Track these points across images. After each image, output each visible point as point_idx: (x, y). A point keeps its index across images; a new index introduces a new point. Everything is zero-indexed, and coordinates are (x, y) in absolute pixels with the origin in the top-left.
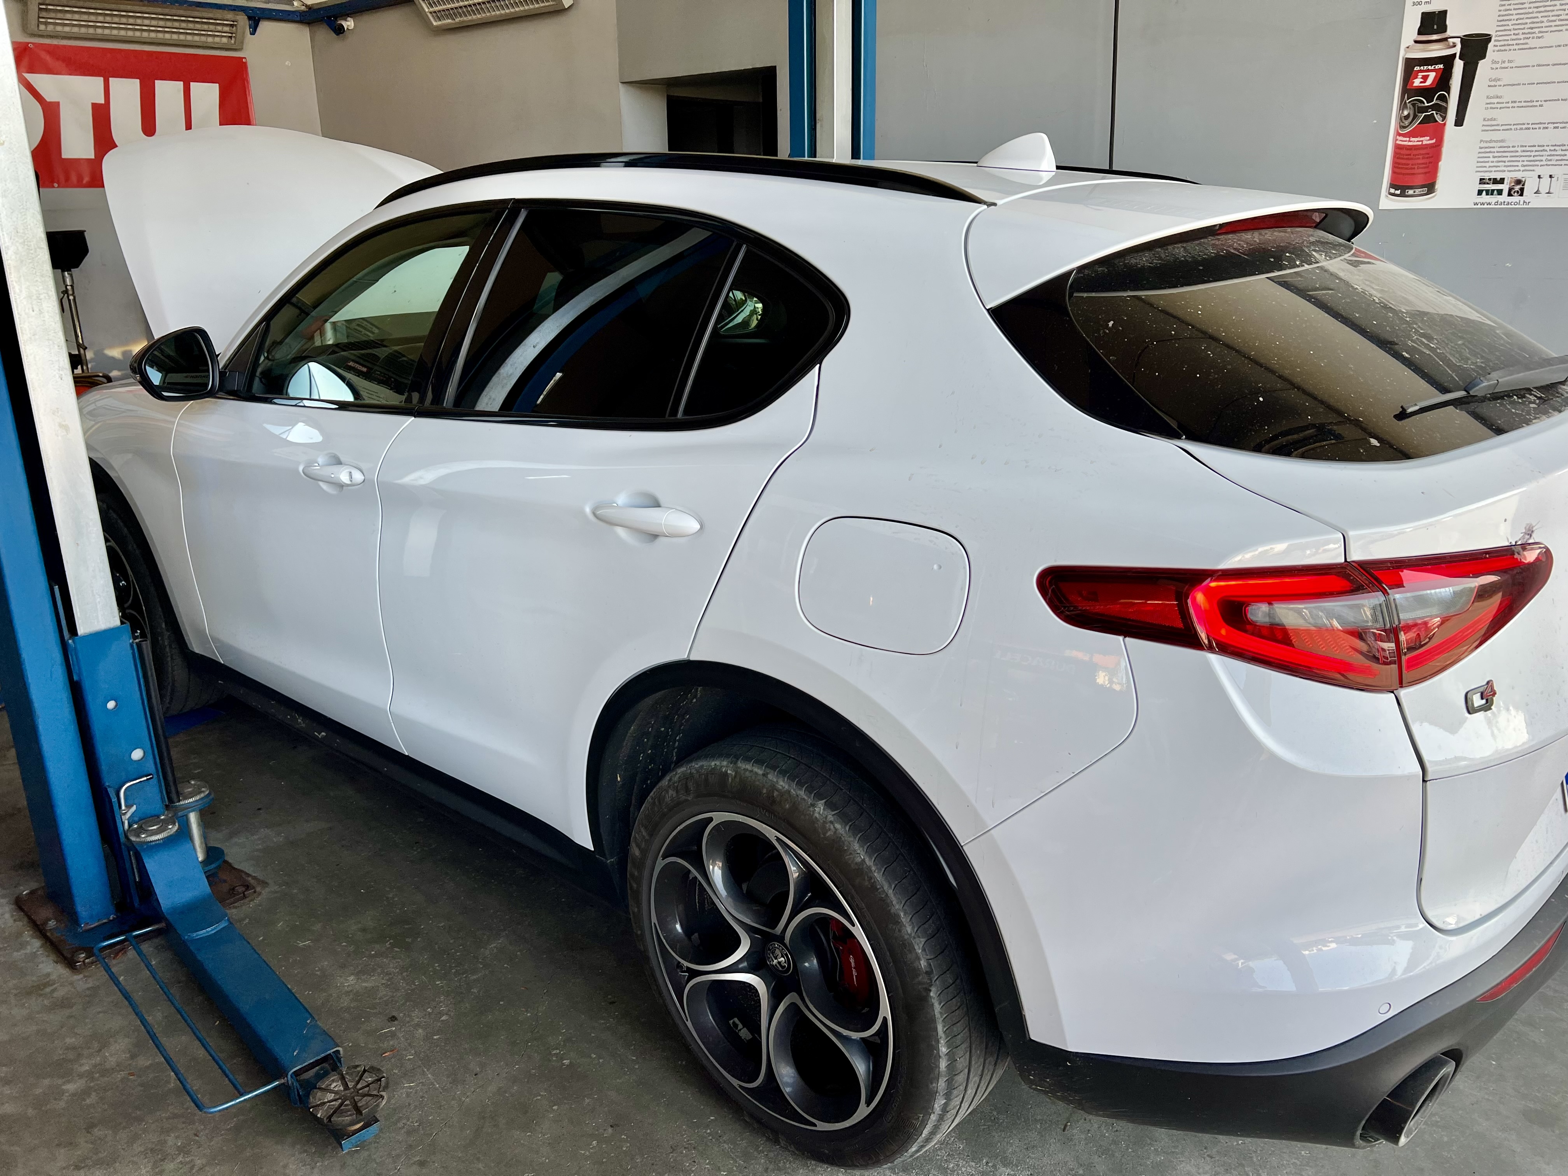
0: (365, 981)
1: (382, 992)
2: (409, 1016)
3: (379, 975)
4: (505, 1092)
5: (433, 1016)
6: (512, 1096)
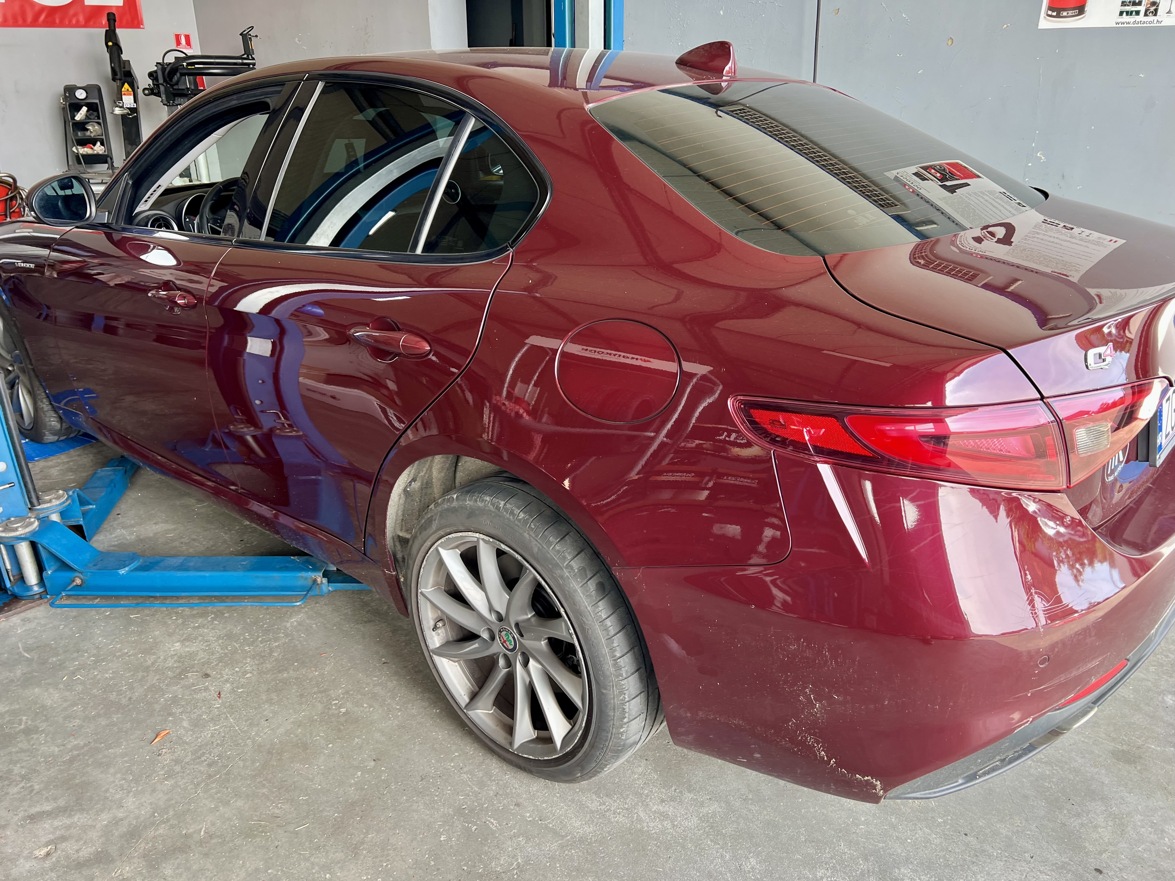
0: (187, 646)
1: (201, 655)
2: (221, 674)
3: (200, 641)
4: (290, 733)
5: (240, 674)
6: (296, 737)
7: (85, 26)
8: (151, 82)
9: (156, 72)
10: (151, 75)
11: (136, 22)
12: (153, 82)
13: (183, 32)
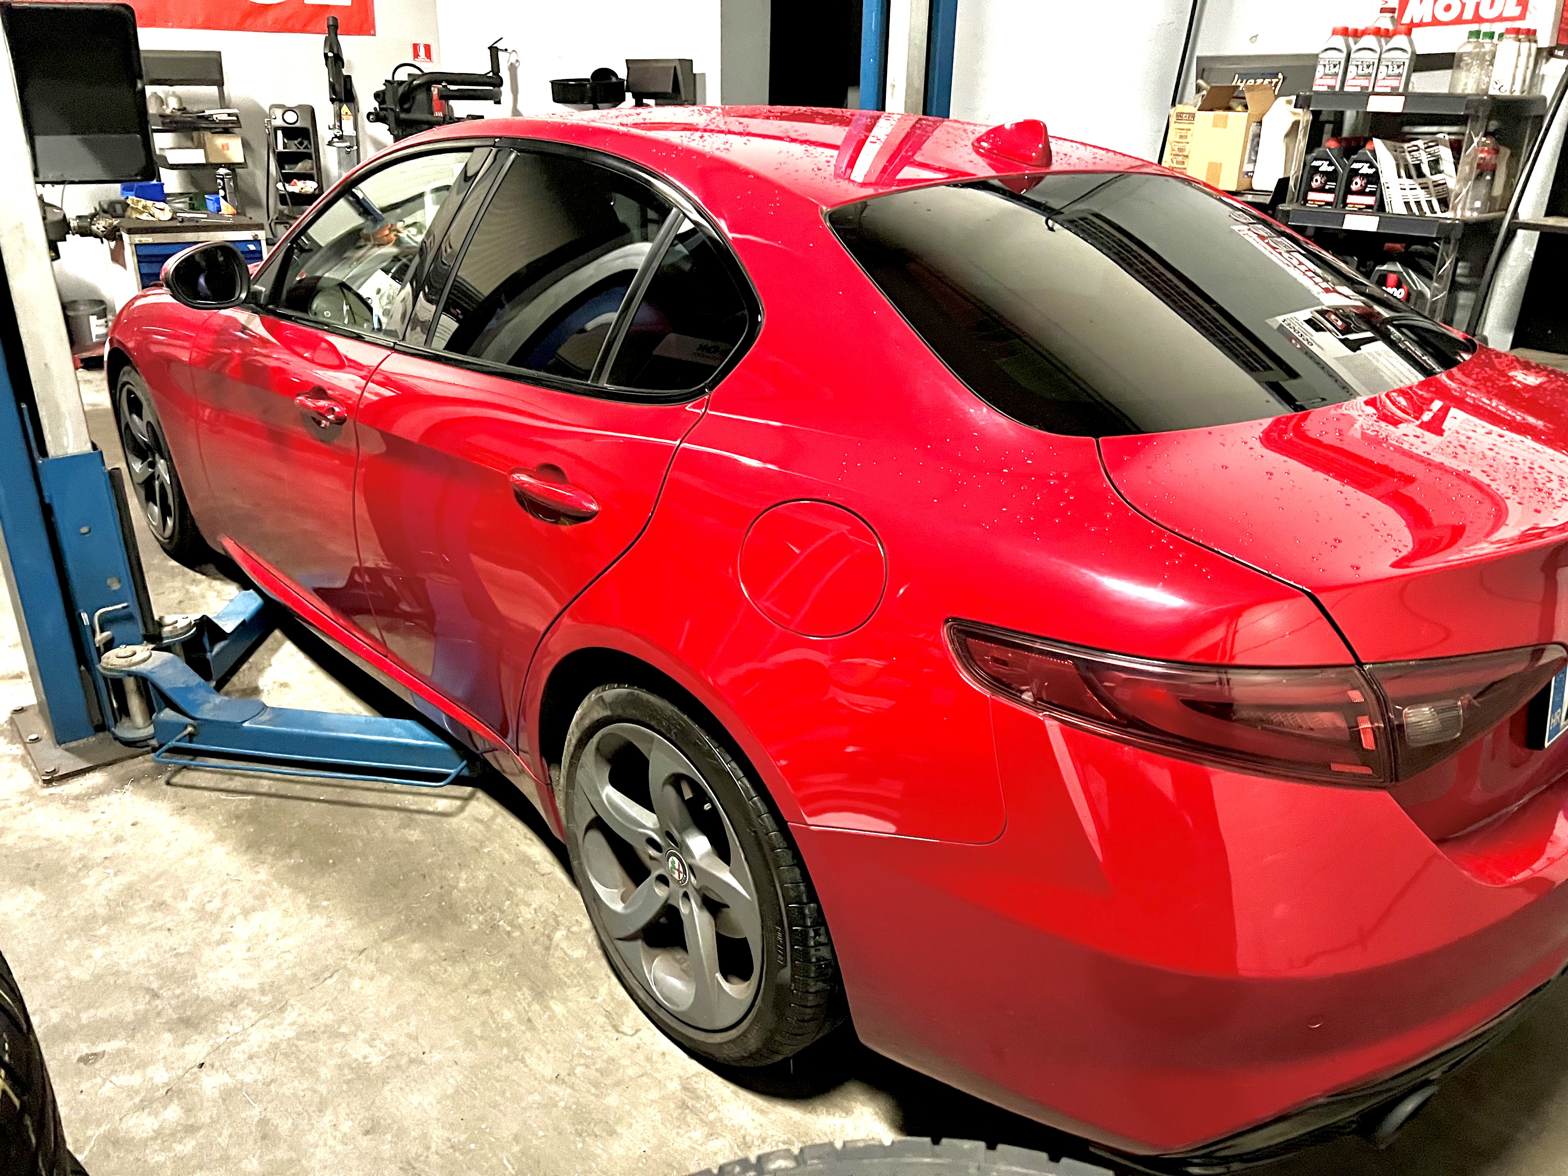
7: (303, 30)
8: (376, 105)
9: (383, 92)
10: (377, 96)
11: (365, 27)
12: (380, 104)
13: (422, 41)
